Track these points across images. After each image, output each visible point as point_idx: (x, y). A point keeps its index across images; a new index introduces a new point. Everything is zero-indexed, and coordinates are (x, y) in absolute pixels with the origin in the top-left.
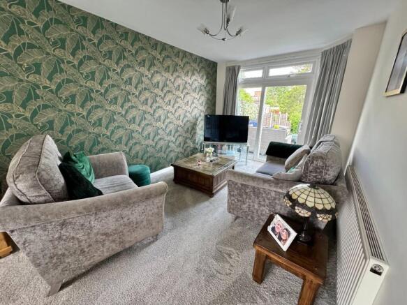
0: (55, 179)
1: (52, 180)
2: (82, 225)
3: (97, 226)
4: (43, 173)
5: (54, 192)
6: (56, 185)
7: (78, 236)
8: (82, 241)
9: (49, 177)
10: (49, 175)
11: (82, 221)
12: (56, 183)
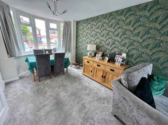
0: (133, 81)
1: (132, 81)
2: (130, 106)
3: (135, 113)
4: (129, 76)
5: (130, 86)
6: (132, 84)
7: (126, 108)
8: (127, 111)
9: (131, 79)
10: (131, 78)
11: (131, 105)
12: (132, 83)
